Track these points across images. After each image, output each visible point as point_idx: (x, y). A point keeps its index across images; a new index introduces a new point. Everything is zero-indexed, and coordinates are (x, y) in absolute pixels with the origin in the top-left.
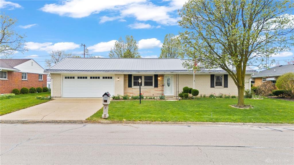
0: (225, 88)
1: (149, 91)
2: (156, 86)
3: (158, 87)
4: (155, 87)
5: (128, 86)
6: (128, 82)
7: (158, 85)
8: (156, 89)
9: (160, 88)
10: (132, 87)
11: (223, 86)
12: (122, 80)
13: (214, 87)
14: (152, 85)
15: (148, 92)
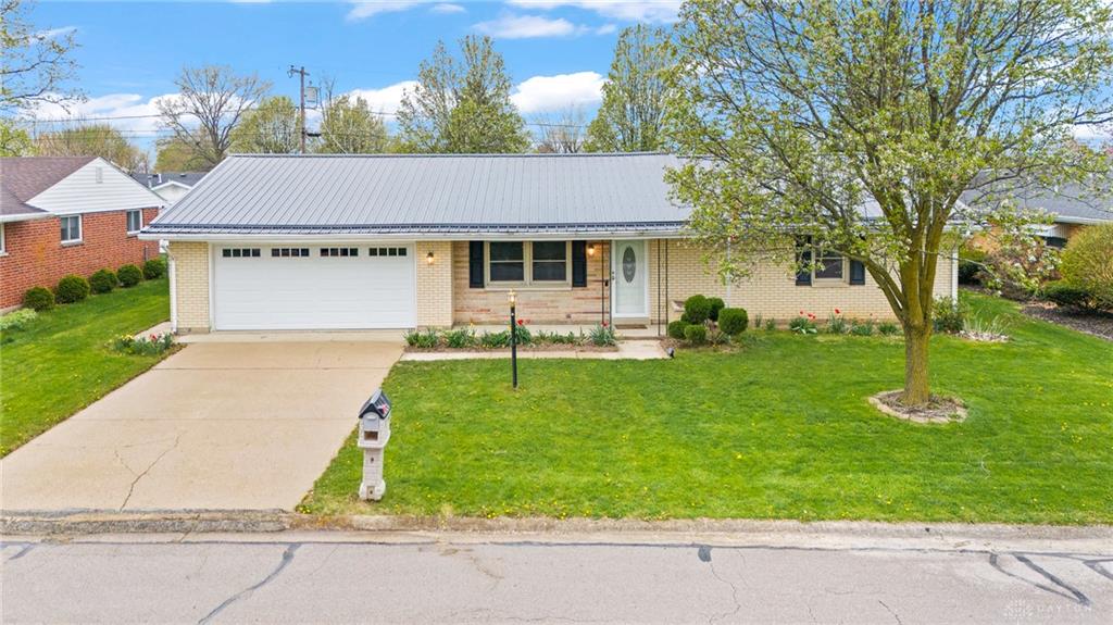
0: (856, 288)
1: (552, 301)
2: (580, 280)
3: (585, 286)
4: (573, 286)
5: (468, 282)
6: (468, 265)
7: (588, 278)
8: (580, 292)
9: (594, 290)
10: (483, 287)
11: (848, 280)
12: (444, 260)
13: (810, 284)
14: (564, 278)
15: (549, 304)
